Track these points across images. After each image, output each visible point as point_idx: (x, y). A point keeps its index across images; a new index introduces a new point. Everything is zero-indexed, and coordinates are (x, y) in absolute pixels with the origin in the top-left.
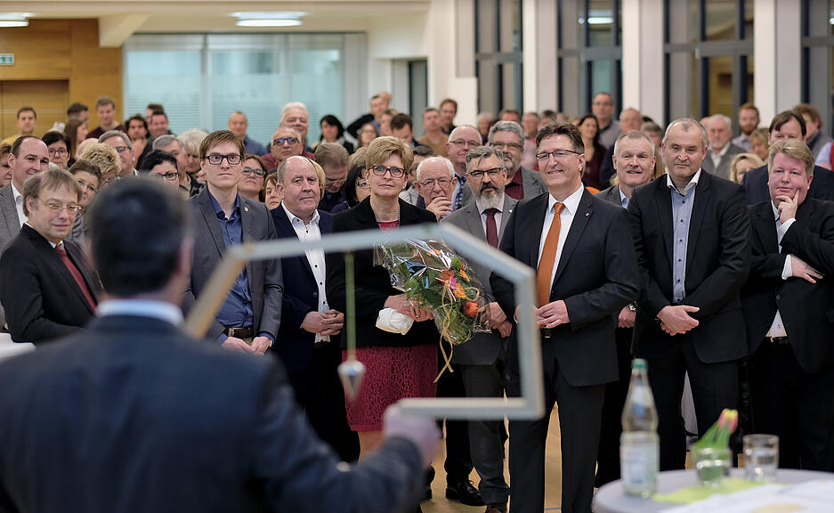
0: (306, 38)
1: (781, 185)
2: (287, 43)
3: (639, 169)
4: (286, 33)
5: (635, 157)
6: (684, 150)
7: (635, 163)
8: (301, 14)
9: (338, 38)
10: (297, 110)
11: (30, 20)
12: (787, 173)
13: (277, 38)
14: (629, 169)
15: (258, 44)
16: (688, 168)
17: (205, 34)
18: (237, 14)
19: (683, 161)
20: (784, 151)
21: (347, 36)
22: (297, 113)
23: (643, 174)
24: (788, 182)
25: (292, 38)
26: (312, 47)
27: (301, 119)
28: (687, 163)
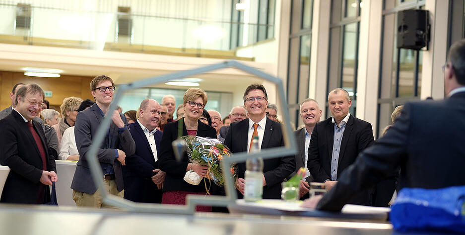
3: (312, 115)
6: (337, 103)
8: (199, 80)
9: (218, 95)
10: (170, 99)
11: (62, 75)
16: (341, 112)
17: (150, 88)
19: (337, 109)
21: (223, 94)
22: (170, 101)
23: (315, 118)
27: (171, 103)
28: (340, 109)
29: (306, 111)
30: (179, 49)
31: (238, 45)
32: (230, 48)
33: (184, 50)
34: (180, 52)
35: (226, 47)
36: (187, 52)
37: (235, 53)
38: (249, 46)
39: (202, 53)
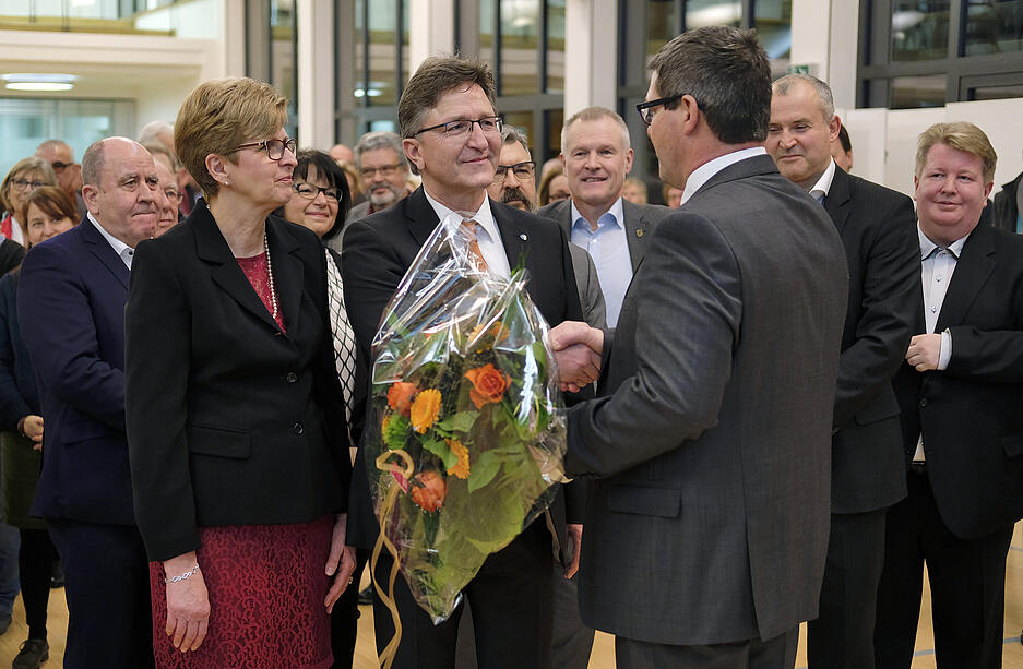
0: (73, 104)
1: (940, 198)
2: (56, 109)
3: (602, 173)
4: (55, 99)
5: (593, 154)
7: (593, 164)
8: (71, 78)
9: (108, 105)
12: (951, 178)
13: (46, 104)
14: (586, 174)
15: (26, 109)
16: (802, 159)
18: (6, 77)
19: (788, 150)
20: (947, 140)
21: (117, 104)
24: (953, 194)
25: (61, 104)
26: (81, 113)
28: (797, 150)
29: (583, 152)
30: (23, 19)
31: (135, 8)
32: (120, 15)
33: (33, 19)
34: (27, 23)
35: (111, 13)
36: (38, 23)
37: (133, 24)
38: (159, 9)
39: (72, 24)
